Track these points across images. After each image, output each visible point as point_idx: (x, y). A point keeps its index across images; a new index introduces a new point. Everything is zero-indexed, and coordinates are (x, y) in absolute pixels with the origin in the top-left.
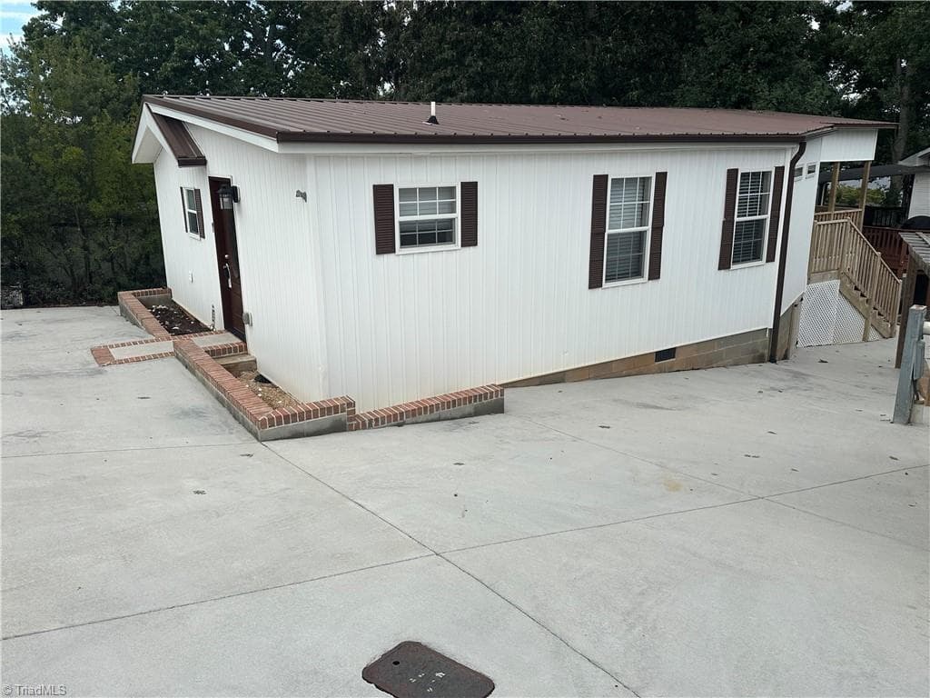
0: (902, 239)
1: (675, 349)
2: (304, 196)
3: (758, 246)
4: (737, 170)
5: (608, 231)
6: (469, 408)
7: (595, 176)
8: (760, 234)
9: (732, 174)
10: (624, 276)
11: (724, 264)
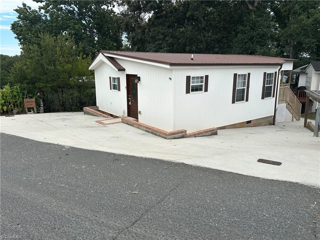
0: (306, 92)
1: (251, 121)
2: (170, 79)
3: (270, 93)
4: (266, 73)
5: (237, 88)
6: (210, 133)
7: (234, 74)
8: (271, 90)
9: (265, 73)
10: (239, 100)
11: (263, 98)
